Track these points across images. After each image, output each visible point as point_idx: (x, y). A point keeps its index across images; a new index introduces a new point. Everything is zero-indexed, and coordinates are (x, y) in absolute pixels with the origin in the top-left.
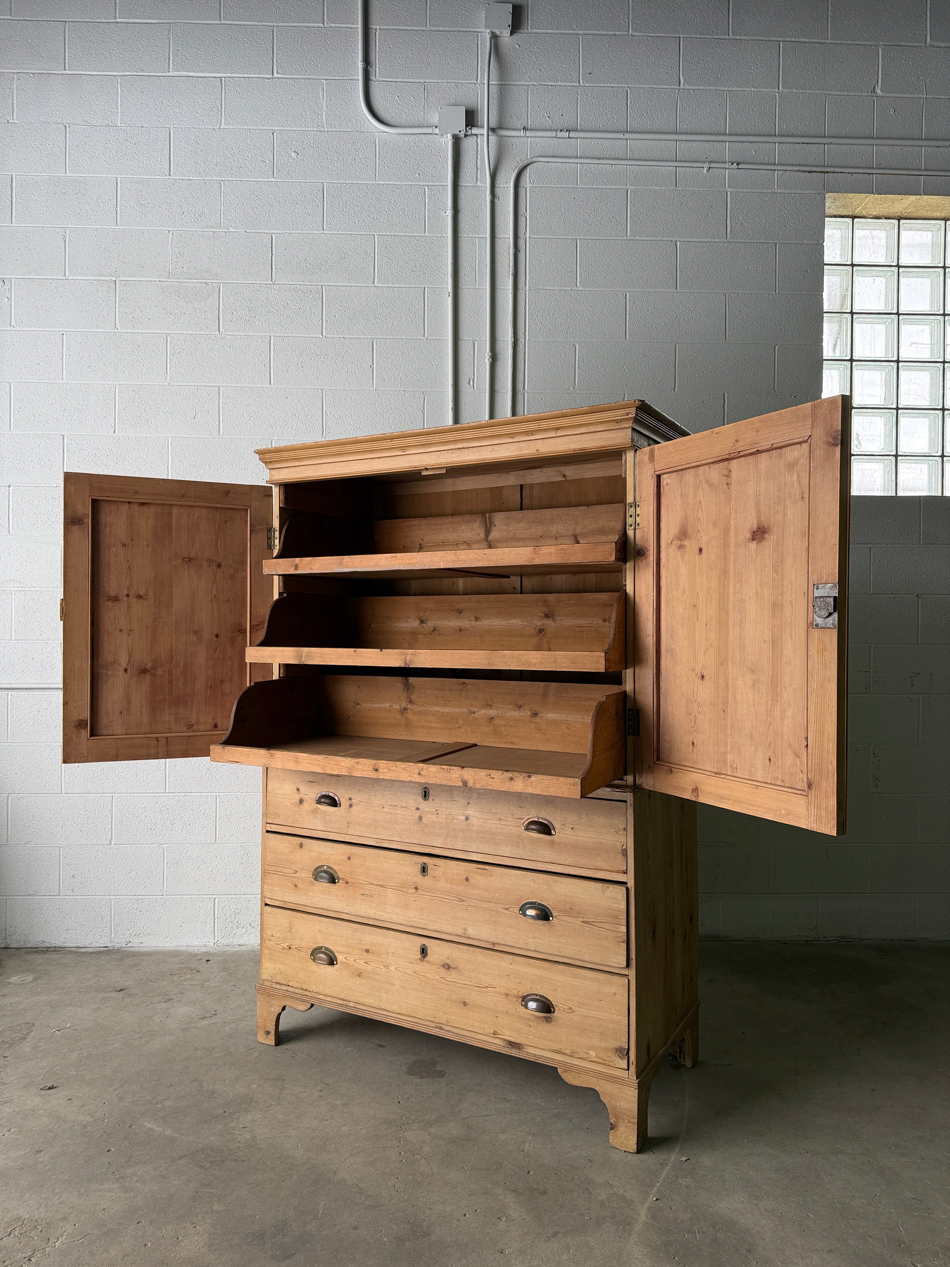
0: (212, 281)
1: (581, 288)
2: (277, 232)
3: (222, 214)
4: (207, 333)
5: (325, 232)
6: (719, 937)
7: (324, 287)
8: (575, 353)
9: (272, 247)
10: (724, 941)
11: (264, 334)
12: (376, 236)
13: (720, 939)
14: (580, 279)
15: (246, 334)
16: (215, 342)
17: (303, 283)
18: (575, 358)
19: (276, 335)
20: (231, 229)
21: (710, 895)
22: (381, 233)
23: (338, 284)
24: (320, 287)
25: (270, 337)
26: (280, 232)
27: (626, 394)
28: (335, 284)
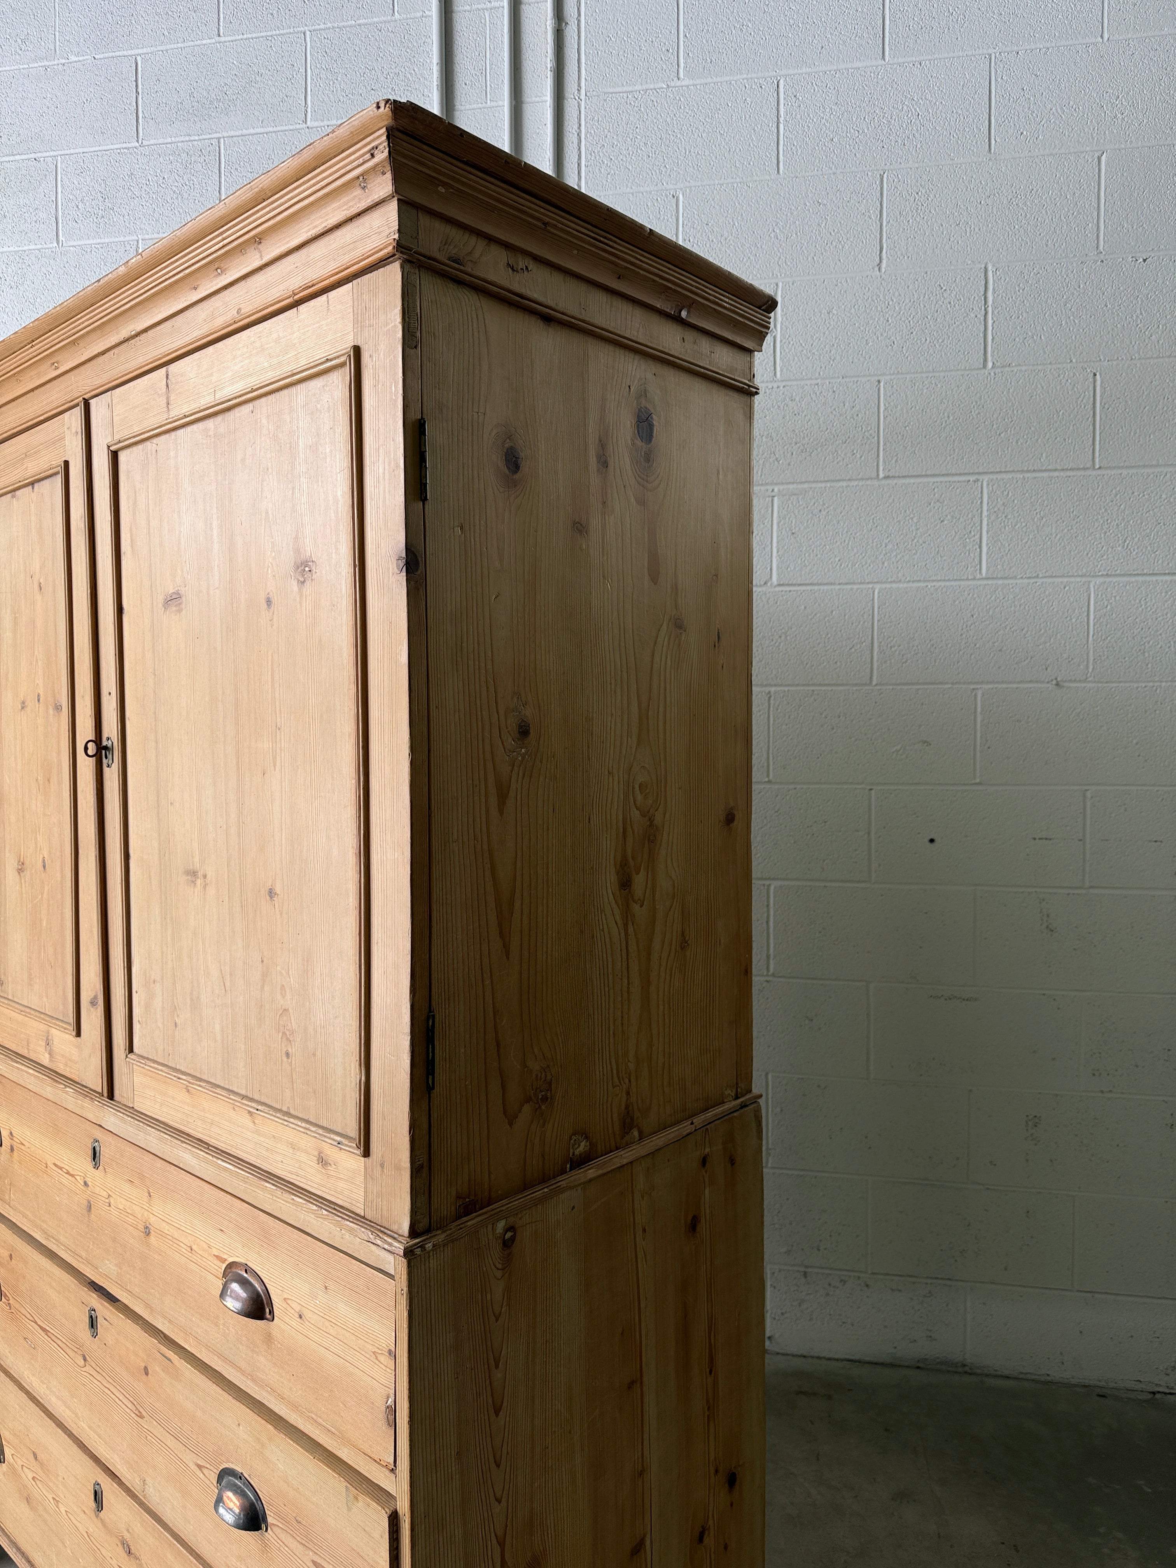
0: (45, 154)
1: (687, 82)
2: (145, 50)
3: (57, 34)
4: (39, 247)
5: (222, 39)
6: (964, 1366)
7: (222, 140)
8: (677, 212)
9: (136, 81)
10: (975, 1374)
11: (127, 238)
12: (308, 33)
13: (967, 1369)
14: (685, 63)
15: (99, 241)
16: (52, 261)
17: (187, 138)
18: (677, 220)
19: (147, 237)
20: (73, 58)
21: (949, 1282)
22: (317, 27)
23: (245, 132)
24: (215, 142)
25: (138, 241)
26: (149, 50)
27: (780, 285)
28: (240, 133)
